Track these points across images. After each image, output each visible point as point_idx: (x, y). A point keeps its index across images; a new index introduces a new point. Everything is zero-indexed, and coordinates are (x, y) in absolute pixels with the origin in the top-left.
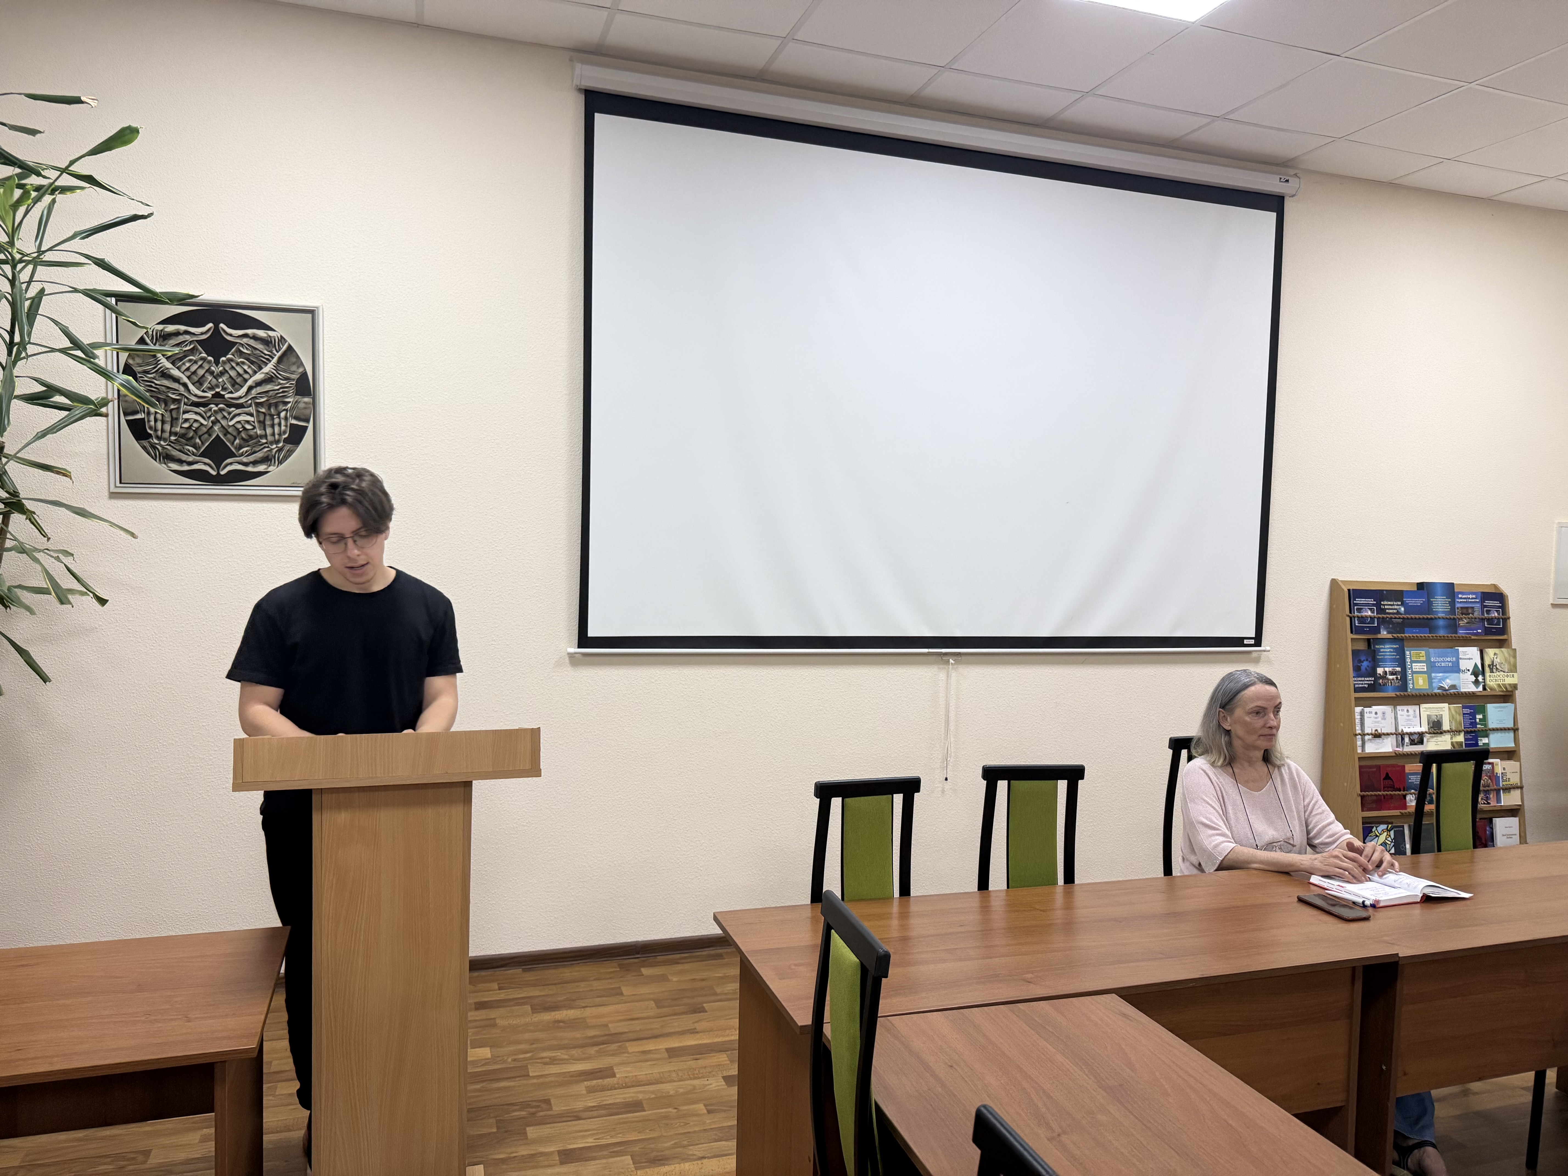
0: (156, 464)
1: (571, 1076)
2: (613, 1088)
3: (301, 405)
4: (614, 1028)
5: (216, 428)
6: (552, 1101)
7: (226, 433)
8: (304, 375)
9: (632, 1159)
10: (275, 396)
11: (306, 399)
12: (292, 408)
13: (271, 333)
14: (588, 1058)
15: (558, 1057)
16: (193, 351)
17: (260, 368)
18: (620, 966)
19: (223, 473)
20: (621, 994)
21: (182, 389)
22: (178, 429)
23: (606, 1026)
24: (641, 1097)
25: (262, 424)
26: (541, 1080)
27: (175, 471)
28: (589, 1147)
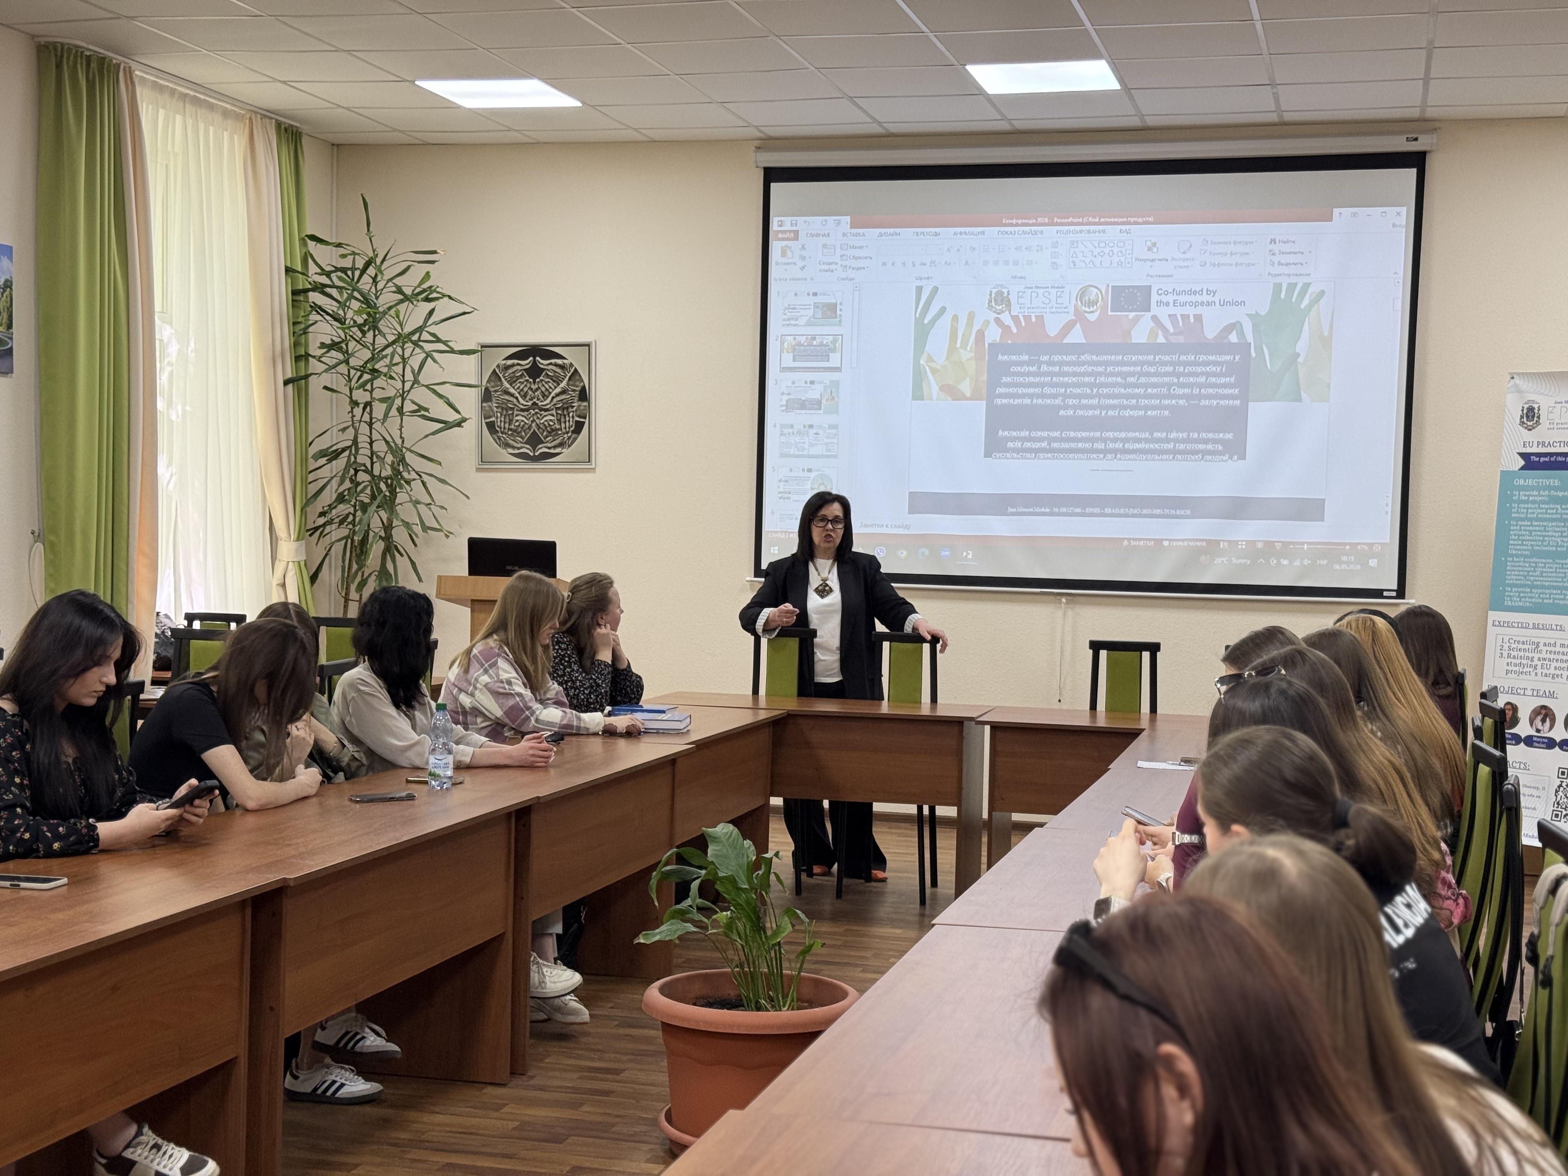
0: (501, 449)
3: (582, 408)
5: (534, 425)
7: (539, 428)
8: (584, 387)
10: (566, 403)
11: (585, 404)
12: (576, 410)
13: (565, 361)
16: (522, 376)
17: (559, 384)
19: (537, 454)
21: (515, 400)
22: (512, 427)
25: (559, 421)
27: (511, 454)
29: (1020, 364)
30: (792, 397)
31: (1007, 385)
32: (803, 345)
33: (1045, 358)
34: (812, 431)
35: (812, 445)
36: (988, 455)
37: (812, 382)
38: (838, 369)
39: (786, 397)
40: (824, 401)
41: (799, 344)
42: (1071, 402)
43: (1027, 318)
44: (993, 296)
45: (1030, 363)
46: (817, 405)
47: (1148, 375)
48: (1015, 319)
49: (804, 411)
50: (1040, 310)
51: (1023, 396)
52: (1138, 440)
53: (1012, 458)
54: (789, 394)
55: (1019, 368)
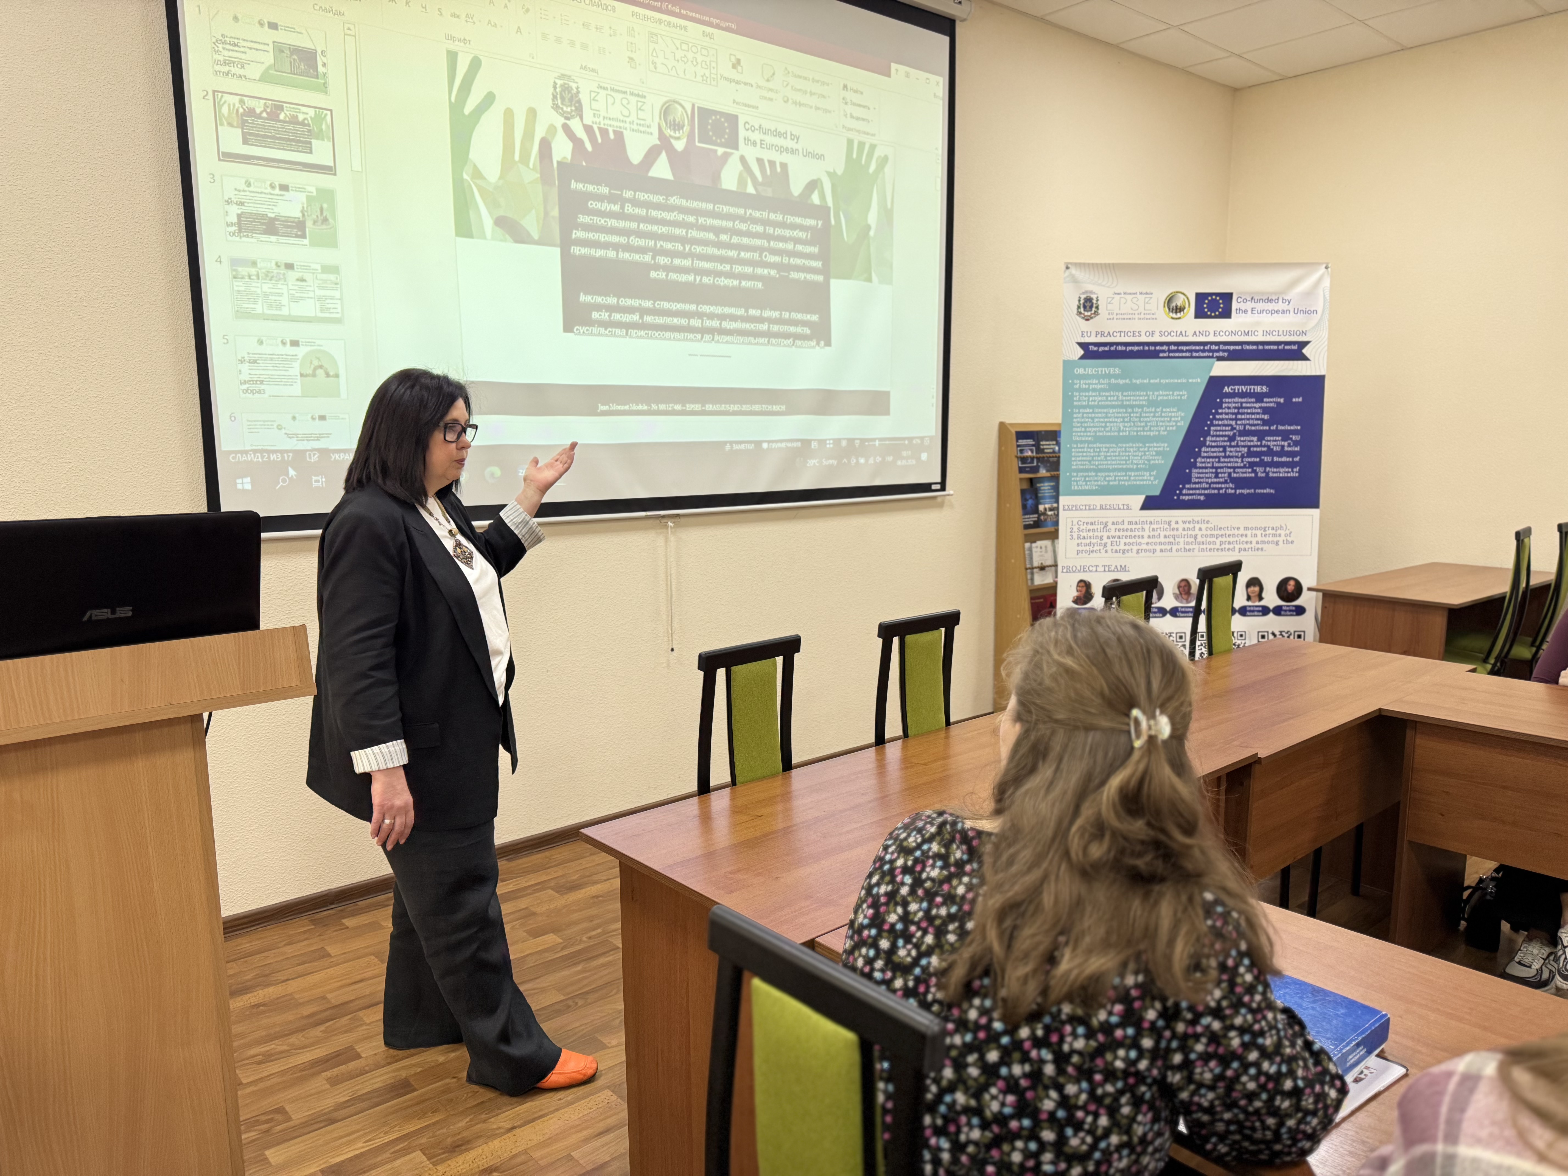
1: (301, 1071)
2: (362, 1073)
4: (335, 998)
6: (288, 1108)
9: (424, 1154)
14: (317, 1042)
15: (273, 1052)
18: (313, 922)
20: (329, 955)
23: (324, 998)
24: (404, 1075)
26: (261, 1085)
28: (362, 1154)
29: (600, 198)
30: (245, 209)
31: (587, 228)
32: (259, 116)
33: (628, 194)
34: (292, 275)
35: (294, 299)
36: (568, 327)
37: (284, 188)
38: (329, 170)
39: (234, 210)
40: (309, 224)
41: (251, 112)
42: (662, 260)
43: (604, 132)
44: (558, 90)
45: (611, 199)
46: (297, 228)
47: (740, 233)
48: (588, 129)
49: (273, 238)
50: (619, 124)
51: (606, 246)
52: (733, 318)
53: (599, 335)
54: (242, 204)
55: (599, 205)
